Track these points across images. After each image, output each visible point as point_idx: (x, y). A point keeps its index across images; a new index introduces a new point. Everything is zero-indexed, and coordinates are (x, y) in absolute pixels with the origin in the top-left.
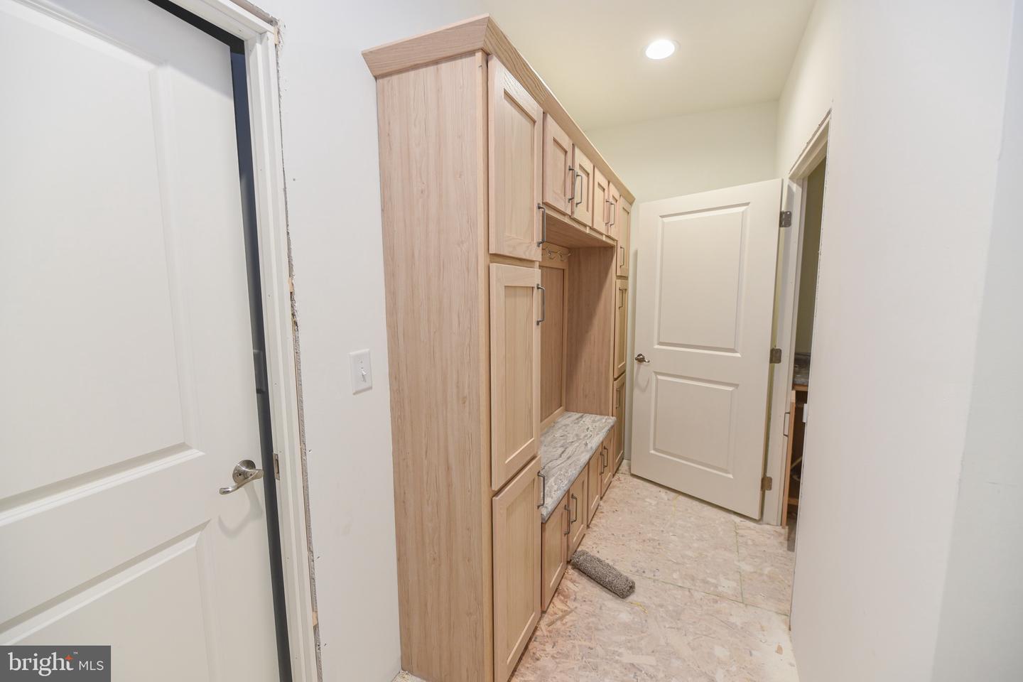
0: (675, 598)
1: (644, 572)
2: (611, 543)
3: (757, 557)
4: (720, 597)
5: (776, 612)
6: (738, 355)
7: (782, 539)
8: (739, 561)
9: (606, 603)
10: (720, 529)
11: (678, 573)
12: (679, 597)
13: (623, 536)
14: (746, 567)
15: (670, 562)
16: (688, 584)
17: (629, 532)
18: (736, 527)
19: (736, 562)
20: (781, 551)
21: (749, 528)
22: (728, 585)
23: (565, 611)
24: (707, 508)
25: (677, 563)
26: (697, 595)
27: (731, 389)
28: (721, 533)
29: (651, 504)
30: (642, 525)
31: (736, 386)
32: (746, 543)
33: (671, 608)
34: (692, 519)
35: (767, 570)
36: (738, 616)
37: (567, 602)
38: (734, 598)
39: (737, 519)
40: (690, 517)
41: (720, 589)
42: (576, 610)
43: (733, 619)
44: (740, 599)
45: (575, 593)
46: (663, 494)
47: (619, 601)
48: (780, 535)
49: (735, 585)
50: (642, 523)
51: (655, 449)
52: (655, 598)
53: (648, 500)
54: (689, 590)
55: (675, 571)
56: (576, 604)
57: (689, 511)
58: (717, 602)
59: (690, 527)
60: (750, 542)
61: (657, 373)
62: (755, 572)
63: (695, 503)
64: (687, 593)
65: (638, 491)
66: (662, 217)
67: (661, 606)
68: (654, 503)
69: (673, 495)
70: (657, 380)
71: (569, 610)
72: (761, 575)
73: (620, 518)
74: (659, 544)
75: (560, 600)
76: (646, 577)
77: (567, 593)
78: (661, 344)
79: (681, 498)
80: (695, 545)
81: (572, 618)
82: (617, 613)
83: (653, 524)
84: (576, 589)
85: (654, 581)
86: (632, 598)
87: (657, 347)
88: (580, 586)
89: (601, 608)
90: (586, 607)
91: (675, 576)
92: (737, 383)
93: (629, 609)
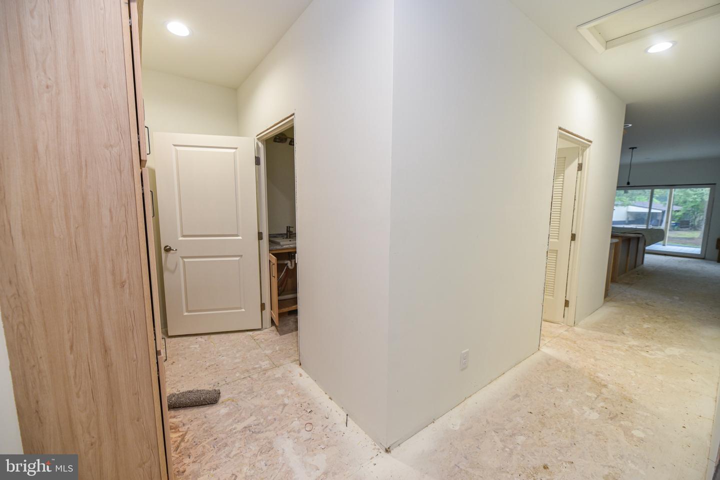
0: (245, 385)
1: (218, 384)
2: (185, 381)
3: (270, 345)
4: (266, 370)
5: (292, 362)
6: (240, 238)
7: (275, 332)
8: (263, 351)
9: (207, 412)
10: (245, 342)
11: (238, 373)
12: (246, 383)
13: (190, 373)
14: (268, 352)
15: (230, 371)
16: (246, 375)
17: (193, 369)
18: (252, 337)
19: (262, 352)
20: (278, 337)
21: (259, 334)
22: (265, 364)
23: (181, 435)
24: (231, 335)
25: (234, 369)
26: (255, 376)
27: (238, 259)
28: (247, 343)
29: (195, 348)
30: (198, 362)
31: (241, 256)
32: (261, 341)
33: (246, 390)
34: (227, 344)
35: (277, 348)
36: (278, 373)
37: (179, 430)
38: (272, 367)
39: (251, 333)
40: (225, 344)
41: (263, 367)
42: (190, 429)
43: (276, 376)
44: (274, 366)
45: (181, 422)
46: (199, 339)
47: (214, 406)
48: (273, 331)
49: (268, 362)
50: (197, 360)
51: (188, 311)
52: (235, 392)
53: (191, 347)
54: (249, 377)
55: (236, 373)
56: (186, 427)
57: (223, 341)
58: (265, 374)
59: (229, 348)
60: (263, 340)
61: (183, 258)
62: (274, 352)
63: (223, 335)
64: (249, 379)
65: (181, 344)
66: (175, 145)
67: (240, 392)
68: (197, 346)
69: (206, 337)
70: (184, 262)
71: (184, 433)
72: (277, 351)
73: (180, 365)
74: (217, 365)
75: (172, 432)
76: (221, 385)
77: (174, 426)
78: (184, 236)
79: (213, 336)
80: (237, 355)
81: (190, 435)
82: (218, 412)
83: (205, 357)
84: (180, 419)
85: (228, 384)
86: (221, 400)
87: (181, 239)
88: (182, 416)
89: (205, 417)
90: (195, 423)
91: (237, 375)
92: (241, 254)
93: (224, 406)
